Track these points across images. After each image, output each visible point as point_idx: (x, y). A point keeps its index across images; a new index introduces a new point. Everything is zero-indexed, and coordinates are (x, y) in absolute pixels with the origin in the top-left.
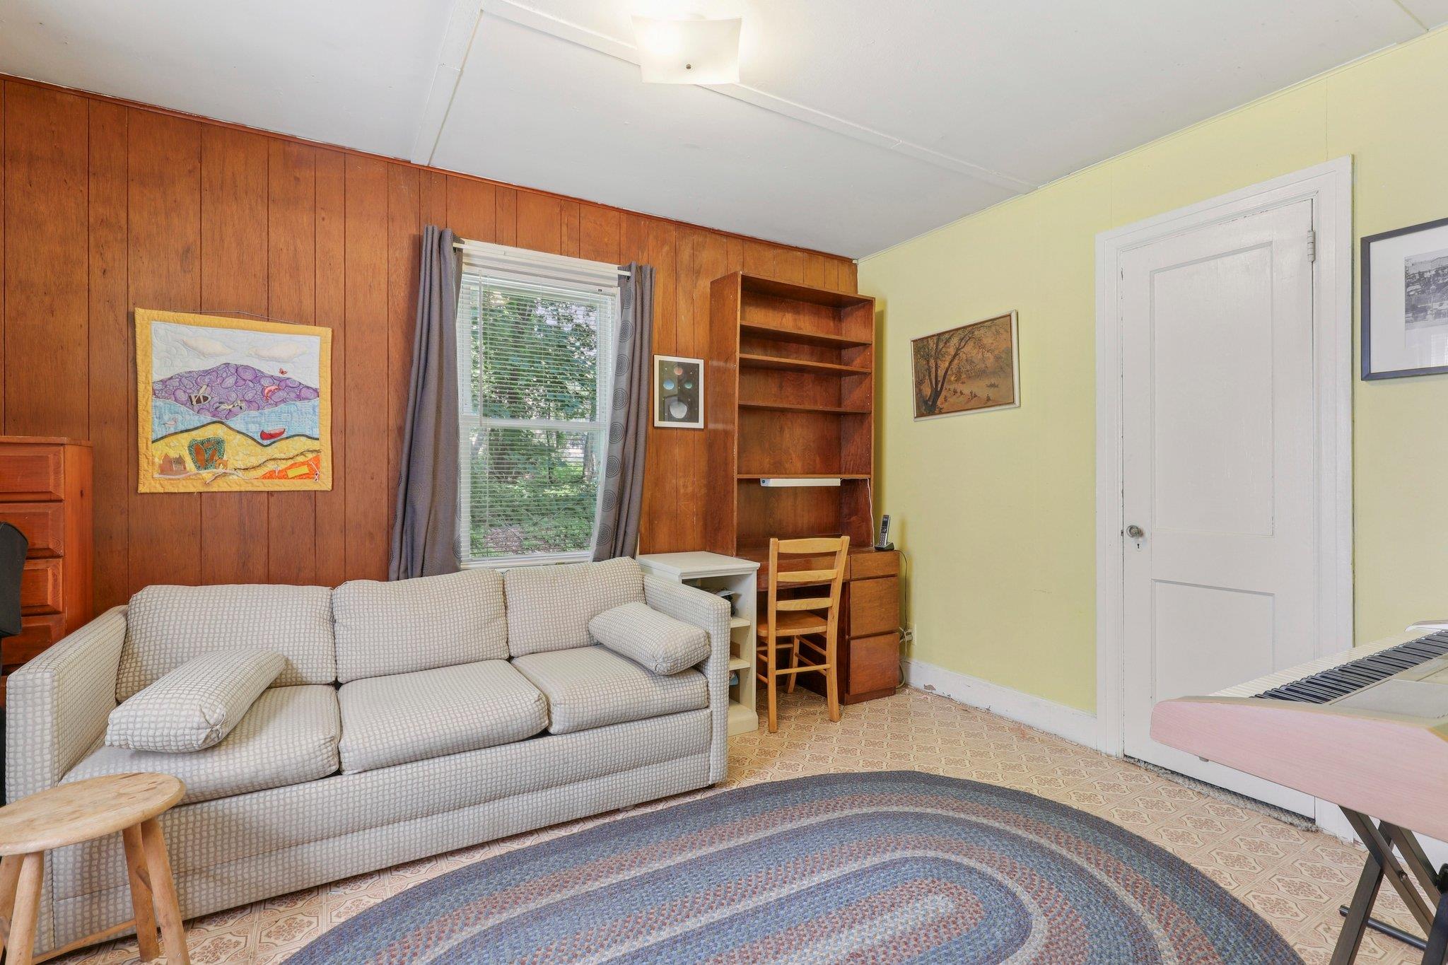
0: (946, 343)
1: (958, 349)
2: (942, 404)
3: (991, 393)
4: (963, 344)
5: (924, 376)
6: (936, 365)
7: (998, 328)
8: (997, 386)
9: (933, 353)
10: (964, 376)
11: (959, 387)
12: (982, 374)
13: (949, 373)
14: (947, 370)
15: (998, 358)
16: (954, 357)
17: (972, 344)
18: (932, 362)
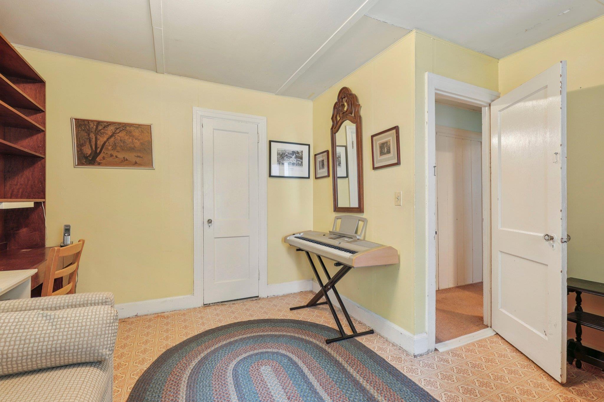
0: (104, 127)
1: (114, 133)
2: (101, 160)
3: (138, 160)
4: (118, 131)
5: (85, 142)
6: (96, 138)
7: (142, 129)
8: (142, 158)
9: (93, 130)
10: (118, 148)
11: (115, 154)
12: (132, 149)
13: (107, 144)
14: (105, 143)
15: (142, 144)
16: (111, 136)
17: (125, 133)
18: (92, 136)
